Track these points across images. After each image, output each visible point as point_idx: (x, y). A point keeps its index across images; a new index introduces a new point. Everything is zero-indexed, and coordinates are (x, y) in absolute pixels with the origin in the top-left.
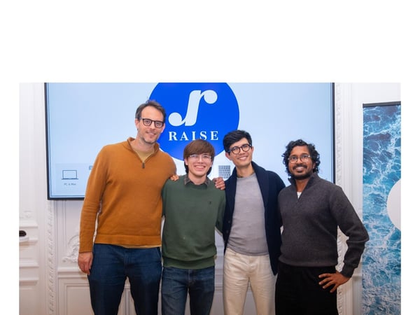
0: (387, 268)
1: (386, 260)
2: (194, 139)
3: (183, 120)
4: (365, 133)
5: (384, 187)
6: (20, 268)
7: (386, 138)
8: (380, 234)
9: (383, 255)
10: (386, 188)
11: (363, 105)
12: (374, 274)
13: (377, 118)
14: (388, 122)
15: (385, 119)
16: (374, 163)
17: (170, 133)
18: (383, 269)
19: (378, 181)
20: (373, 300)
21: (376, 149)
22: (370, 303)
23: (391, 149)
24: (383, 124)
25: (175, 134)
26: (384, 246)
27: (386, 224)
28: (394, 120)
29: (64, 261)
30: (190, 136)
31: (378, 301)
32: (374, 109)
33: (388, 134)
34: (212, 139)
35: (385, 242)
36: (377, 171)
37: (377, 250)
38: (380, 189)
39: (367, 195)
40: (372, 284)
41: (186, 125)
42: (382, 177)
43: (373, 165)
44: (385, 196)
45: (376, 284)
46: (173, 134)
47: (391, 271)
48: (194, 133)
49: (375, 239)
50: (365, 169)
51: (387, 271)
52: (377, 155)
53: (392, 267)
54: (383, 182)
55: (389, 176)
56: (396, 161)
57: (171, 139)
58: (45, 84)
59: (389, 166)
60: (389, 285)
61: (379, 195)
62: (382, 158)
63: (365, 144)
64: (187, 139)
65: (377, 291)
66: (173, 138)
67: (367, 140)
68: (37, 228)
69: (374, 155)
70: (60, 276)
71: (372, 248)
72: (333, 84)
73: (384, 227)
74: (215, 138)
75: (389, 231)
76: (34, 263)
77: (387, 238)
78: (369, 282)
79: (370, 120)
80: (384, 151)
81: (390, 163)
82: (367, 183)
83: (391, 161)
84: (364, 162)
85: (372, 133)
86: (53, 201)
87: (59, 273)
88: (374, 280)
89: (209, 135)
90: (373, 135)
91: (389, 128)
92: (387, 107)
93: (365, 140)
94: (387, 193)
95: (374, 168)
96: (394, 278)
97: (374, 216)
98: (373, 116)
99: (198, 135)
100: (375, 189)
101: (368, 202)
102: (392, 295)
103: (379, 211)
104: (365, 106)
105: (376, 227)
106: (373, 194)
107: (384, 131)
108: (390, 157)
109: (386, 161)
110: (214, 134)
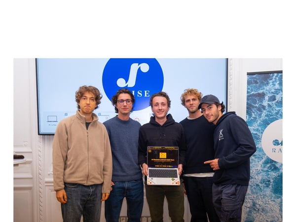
0: (261, 183)
1: (260, 177)
3: (126, 83)
4: (248, 92)
5: (260, 129)
6: (14, 179)
7: (262, 96)
8: (256, 160)
9: (258, 174)
10: (262, 130)
11: (248, 73)
12: (252, 187)
13: (256, 82)
14: (263, 85)
15: (262, 83)
16: (254, 113)
18: (258, 183)
19: (256, 124)
20: (251, 203)
21: (255, 103)
22: (249, 205)
23: (265, 103)
24: (260, 86)
26: (259, 168)
28: (268, 83)
29: (49, 175)
31: (254, 204)
32: (255, 76)
33: (263, 93)
34: (146, 96)
35: (260, 166)
36: (255, 118)
37: (254, 171)
38: (257, 130)
41: (128, 86)
43: (253, 114)
44: (260, 135)
48: (133, 91)
49: (253, 163)
50: (248, 117)
51: (260, 185)
52: (256, 107)
53: (264, 182)
54: (259, 126)
55: (263, 121)
56: (268, 111)
58: (36, 59)
59: (263, 114)
60: (262, 193)
61: (256, 134)
62: (259, 110)
63: (248, 99)
65: (254, 197)
67: (249, 97)
68: (31, 152)
69: (253, 107)
70: (46, 184)
72: (227, 59)
73: (259, 155)
75: (262, 158)
76: (29, 176)
77: (261, 163)
79: (252, 83)
81: (264, 113)
83: (265, 111)
84: (247, 112)
85: (253, 93)
86: (41, 136)
87: (46, 182)
88: (252, 190)
90: (253, 94)
91: (264, 89)
92: (263, 75)
93: (248, 97)
94: (262, 133)
95: (253, 116)
96: (265, 189)
98: (254, 81)
99: (136, 93)
102: (264, 200)
107: (261, 91)
108: (264, 109)
109: (262, 111)
110: (147, 92)
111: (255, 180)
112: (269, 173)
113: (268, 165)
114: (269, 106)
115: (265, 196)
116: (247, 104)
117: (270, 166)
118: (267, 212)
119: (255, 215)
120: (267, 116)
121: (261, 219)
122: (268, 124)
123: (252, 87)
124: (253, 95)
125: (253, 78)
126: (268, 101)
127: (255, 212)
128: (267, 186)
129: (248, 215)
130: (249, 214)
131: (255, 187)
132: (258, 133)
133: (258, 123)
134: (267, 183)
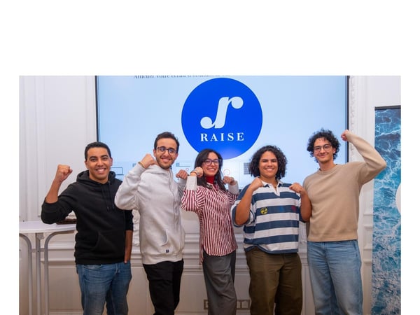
0: (396, 255)
1: (394, 248)
2: (222, 140)
3: (213, 123)
4: (376, 133)
5: (393, 182)
7: (396, 138)
8: (389, 224)
9: (391, 243)
10: (396, 183)
12: (383, 260)
13: (388, 120)
14: (398, 123)
15: (396, 120)
17: (202, 135)
18: (391, 255)
19: (388, 176)
20: (382, 283)
21: (386, 148)
22: (379, 286)
24: (393, 126)
25: (206, 135)
26: (393, 235)
27: (395, 216)
30: (219, 137)
31: (386, 284)
32: (385, 112)
33: (398, 134)
34: (239, 139)
35: (394, 232)
37: (386, 239)
38: (390, 184)
39: (378, 189)
40: (381, 269)
41: (216, 127)
44: (394, 190)
45: (384, 269)
46: (204, 136)
48: (222, 134)
49: (385, 229)
51: (395, 258)
52: (388, 153)
54: (392, 178)
55: (397, 172)
57: (202, 140)
59: (398, 163)
60: (397, 270)
61: (388, 189)
62: (392, 156)
63: (376, 143)
64: (216, 140)
65: (386, 275)
66: (204, 139)
67: (379, 140)
69: (384, 153)
71: (381, 237)
73: (393, 218)
74: (240, 138)
75: (397, 222)
77: (395, 228)
78: (379, 267)
79: (381, 121)
80: (394, 150)
82: (378, 178)
83: (400, 159)
85: (383, 134)
88: (383, 266)
89: (235, 136)
90: (383, 135)
91: (398, 128)
92: (397, 110)
93: (377, 139)
94: (396, 188)
97: (384, 208)
98: (384, 118)
99: (226, 137)
100: (385, 184)
101: (379, 196)
103: (389, 204)
104: (377, 109)
105: (385, 218)
106: (383, 188)
107: (394, 132)
108: (399, 156)
109: (395, 159)
110: (240, 135)
111: (387, 252)
119: (387, 299)
121: (397, 305)
123: (381, 126)
124: (384, 137)
125: (383, 114)
127: (387, 295)
129: (378, 299)
130: (380, 297)
131: (387, 261)
132: (391, 188)
133: (391, 174)
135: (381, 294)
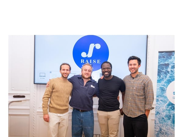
1: (165, 114)
3: (87, 55)
4: (159, 63)
7: (167, 65)
8: (163, 103)
9: (163, 111)
12: (160, 119)
13: (164, 57)
14: (168, 59)
15: (167, 57)
16: (162, 75)
17: (82, 60)
18: (163, 117)
19: (163, 82)
20: (159, 129)
21: (163, 70)
23: (169, 69)
24: (166, 60)
25: (84, 60)
26: (164, 108)
28: (171, 58)
29: (39, 108)
30: (89, 61)
31: (161, 130)
32: (163, 53)
33: (168, 63)
34: (98, 63)
35: (165, 107)
36: (163, 78)
38: (164, 85)
39: (158, 88)
40: (158, 123)
41: (88, 57)
42: (165, 80)
43: (161, 76)
44: (166, 88)
45: (160, 123)
47: (167, 118)
48: (91, 60)
51: (165, 118)
52: (163, 72)
53: (167, 116)
55: (167, 80)
56: (171, 74)
59: (168, 76)
60: (165, 123)
62: (165, 73)
65: (160, 125)
66: (83, 62)
67: (160, 66)
68: (30, 94)
69: (162, 72)
71: (159, 109)
73: (165, 100)
76: (28, 108)
77: (165, 105)
78: (158, 122)
80: (166, 70)
81: (168, 75)
82: (159, 82)
83: (169, 74)
84: (158, 74)
85: (161, 63)
86: (36, 84)
87: (38, 112)
89: (97, 61)
91: (168, 61)
93: (159, 65)
94: (167, 87)
95: (162, 77)
96: (168, 121)
97: (161, 96)
98: (162, 56)
99: (92, 61)
100: (162, 85)
101: (159, 90)
102: (167, 127)
103: (163, 94)
104: (160, 52)
105: (161, 100)
106: (161, 87)
107: (166, 63)
108: (168, 73)
109: (167, 74)
110: (99, 61)
111: (162, 115)
112: (171, 111)
113: (170, 107)
114: (172, 71)
115: (167, 125)
116: (158, 70)
117: (171, 107)
118: (169, 135)
120: (170, 77)
122: (171, 82)
123: (161, 59)
124: (162, 65)
125: (162, 55)
126: (171, 68)
127: (161, 134)
128: (169, 119)
130: (158, 135)
132: (164, 87)
133: (165, 81)
134: (169, 117)
135: (158, 134)
